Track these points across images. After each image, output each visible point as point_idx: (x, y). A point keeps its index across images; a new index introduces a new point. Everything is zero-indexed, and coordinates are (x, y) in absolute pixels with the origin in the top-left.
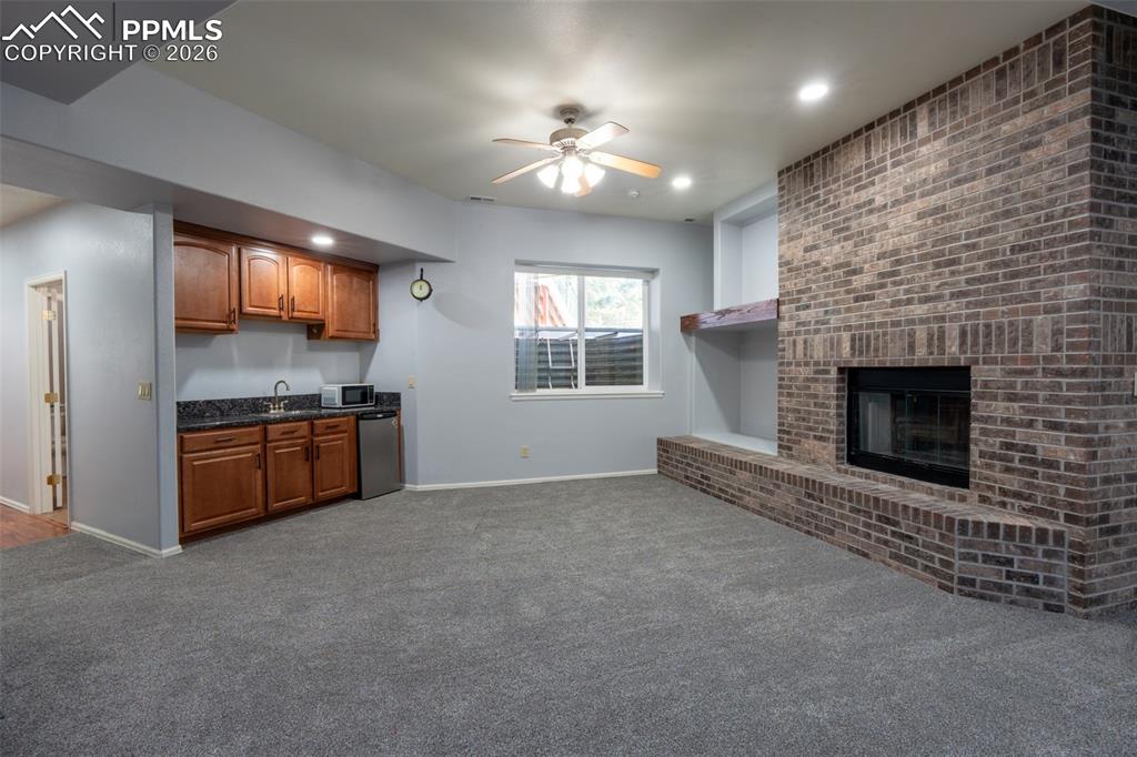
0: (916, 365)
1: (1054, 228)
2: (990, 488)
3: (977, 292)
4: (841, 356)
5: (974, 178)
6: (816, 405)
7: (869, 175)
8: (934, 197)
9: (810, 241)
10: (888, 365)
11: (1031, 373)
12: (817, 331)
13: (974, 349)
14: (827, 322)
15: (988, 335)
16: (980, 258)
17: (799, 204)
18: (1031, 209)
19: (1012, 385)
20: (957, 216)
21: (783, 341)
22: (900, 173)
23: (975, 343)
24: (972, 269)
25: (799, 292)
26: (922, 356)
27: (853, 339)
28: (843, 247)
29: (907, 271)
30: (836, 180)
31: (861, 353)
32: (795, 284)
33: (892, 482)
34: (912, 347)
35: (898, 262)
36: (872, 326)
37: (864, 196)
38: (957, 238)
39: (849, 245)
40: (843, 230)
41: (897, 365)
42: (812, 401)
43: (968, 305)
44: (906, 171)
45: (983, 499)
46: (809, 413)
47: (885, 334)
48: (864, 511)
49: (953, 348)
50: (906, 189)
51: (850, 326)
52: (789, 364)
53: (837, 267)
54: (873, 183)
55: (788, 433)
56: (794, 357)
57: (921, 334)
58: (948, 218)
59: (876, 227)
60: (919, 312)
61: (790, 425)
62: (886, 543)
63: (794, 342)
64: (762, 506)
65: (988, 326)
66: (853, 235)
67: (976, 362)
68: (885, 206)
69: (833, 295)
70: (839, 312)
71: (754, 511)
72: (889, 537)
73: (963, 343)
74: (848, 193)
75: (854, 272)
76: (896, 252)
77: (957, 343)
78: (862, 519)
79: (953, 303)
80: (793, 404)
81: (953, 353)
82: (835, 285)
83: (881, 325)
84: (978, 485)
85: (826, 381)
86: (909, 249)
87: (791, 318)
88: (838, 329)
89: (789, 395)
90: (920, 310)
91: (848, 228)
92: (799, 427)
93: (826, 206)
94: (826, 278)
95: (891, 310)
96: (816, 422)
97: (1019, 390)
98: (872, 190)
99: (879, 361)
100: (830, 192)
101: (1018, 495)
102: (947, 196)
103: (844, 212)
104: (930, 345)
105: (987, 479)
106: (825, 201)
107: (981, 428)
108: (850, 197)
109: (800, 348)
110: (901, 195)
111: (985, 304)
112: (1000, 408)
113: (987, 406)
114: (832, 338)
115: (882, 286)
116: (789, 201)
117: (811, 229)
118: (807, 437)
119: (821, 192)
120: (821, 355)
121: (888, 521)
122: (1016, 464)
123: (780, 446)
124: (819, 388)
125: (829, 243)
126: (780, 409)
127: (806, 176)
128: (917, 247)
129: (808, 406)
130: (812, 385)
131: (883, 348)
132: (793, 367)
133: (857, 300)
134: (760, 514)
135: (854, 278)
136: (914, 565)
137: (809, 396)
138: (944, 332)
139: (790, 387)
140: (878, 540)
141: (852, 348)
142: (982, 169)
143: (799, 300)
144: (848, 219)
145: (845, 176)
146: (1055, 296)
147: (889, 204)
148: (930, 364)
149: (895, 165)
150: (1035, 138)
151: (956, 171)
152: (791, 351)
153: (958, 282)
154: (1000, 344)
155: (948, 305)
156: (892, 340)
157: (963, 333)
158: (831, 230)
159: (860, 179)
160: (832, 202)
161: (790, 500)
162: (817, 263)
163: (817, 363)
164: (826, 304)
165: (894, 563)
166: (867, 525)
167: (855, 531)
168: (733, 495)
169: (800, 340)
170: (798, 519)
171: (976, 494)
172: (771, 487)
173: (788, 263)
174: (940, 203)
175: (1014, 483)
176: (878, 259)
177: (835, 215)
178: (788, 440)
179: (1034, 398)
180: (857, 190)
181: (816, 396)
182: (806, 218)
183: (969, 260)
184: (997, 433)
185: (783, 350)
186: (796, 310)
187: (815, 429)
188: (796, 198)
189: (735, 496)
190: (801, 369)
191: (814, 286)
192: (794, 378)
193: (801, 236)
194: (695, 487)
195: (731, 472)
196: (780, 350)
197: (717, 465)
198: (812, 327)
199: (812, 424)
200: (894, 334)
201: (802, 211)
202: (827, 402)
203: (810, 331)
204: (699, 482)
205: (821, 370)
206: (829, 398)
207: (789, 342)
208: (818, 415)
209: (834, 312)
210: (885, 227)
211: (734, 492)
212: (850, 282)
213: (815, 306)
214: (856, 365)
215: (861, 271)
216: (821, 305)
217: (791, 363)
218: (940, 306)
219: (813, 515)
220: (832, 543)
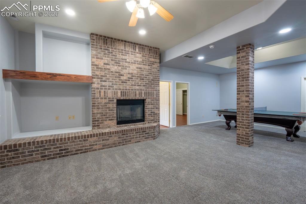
0: (137, 99)
1: (156, 78)
2: (149, 120)
3: (147, 86)
4: (117, 96)
5: (146, 65)
6: (109, 110)
7: (125, 53)
9: (106, 62)
10: (131, 99)
11: (154, 100)
12: (109, 89)
14: (113, 87)
15: (148, 94)
16: (147, 80)
17: (101, 49)
18: (154, 74)
19: (152, 102)
20: (144, 71)
21: (94, 91)
22: (133, 57)
23: (147, 95)
24: (146, 82)
25: (102, 76)
27: (121, 92)
28: (118, 68)
29: (135, 79)
30: (115, 49)
31: (124, 96)
32: (100, 73)
33: (132, 125)
34: (136, 95)
35: (132, 76)
36: (127, 89)
37: (124, 57)
38: (144, 75)
39: (120, 68)
40: (118, 63)
41: (133, 99)
42: (108, 110)
43: (145, 88)
45: (148, 123)
46: (107, 113)
47: (130, 92)
48: (139, 132)
49: (143, 96)
50: (134, 61)
51: (121, 89)
52: (97, 98)
53: (116, 72)
54: (126, 55)
55: (98, 121)
56: (100, 96)
57: (137, 92)
59: (127, 66)
60: (137, 88)
61: (99, 118)
63: (100, 92)
64: (103, 146)
65: (148, 92)
66: (121, 66)
67: (147, 98)
68: (129, 62)
69: (115, 80)
70: (117, 85)
71: (99, 149)
72: (144, 135)
73: (145, 95)
74: (120, 54)
75: (122, 75)
76: (132, 74)
77: (144, 95)
79: (143, 87)
80: (100, 111)
81: (143, 97)
82: (115, 77)
83: (129, 89)
84: (146, 120)
85: (113, 103)
86: (135, 74)
87: (98, 84)
88: (116, 89)
89: (98, 108)
90: (137, 87)
91: (119, 63)
92: (103, 118)
94: (112, 74)
95: (131, 86)
96: (110, 115)
97: (153, 103)
98: (126, 57)
99: (128, 98)
100: (113, 51)
101: (153, 120)
102: (142, 66)
103: (118, 59)
104: (139, 95)
106: (111, 53)
108: (120, 56)
109: (102, 94)
111: (148, 88)
112: (150, 106)
114: (115, 92)
115: (129, 81)
116: (96, 45)
117: (107, 58)
118: (106, 120)
119: (110, 49)
120: (111, 96)
122: (153, 115)
123: (93, 126)
124: (111, 105)
125: (113, 65)
126: (93, 114)
127: (104, 42)
128: (137, 74)
129: (106, 111)
130: (108, 105)
131: (129, 95)
133: (122, 82)
134: (103, 149)
135: (121, 77)
136: (149, 138)
137: (107, 108)
138: (142, 93)
139: (99, 106)
140: (142, 137)
141: (121, 94)
142: (147, 64)
143: (101, 78)
144: (120, 61)
145: (118, 49)
146: (156, 89)
148: (139, 99)
149: (132, 54)
150: (154, 63)
151: (143, 62)
152: (98, 94)
153: (144, 83)
154: (150, 95)
157: (145, 93)
158: (114, 62)
159: (123, 52)
160: (114, 54)
161: (116, 139)
162: (109, 69)
163: (109, 98)
164: (112, 82)
165: (146, 140)
166: (139, 135)
168: (85, 149)
169: (102, 91)
170: (119, 143)
171: (147, 122)
172: (108, 138)
173: (96, 65)
174: (141, 67)
175: (152, 118)
176: (128, 74)
177: (115, 58)
178: (98, 123)
179: (154, 104)
180: (122, 55)
181: (109, 108)
182: (105, 54)
184: (150, 111)
185: (95, 94)
186: (100, 82)
187: (109, 117)
188: (100, 46)
189: (87, 149)
190: (103, 100)
191: (108, 76)
192: (100, 103)
193: (102, 59)
194: (54, 158)
195: (84, 141)
196: (93, 94)
197: (74, 141)
198: (107, 88)
199: (108, 116)
200: (132, 92)
201: (102, 51)
202: (113, 109)
203: (106, 88)
204: (58, 154)
205: (111, 100)
206: (114, 108)
207: (97, 91)
208: (110, 113)
209: (115, 84)
210: (129, 67)
211: (87, 148)
212: (120, 77)
213: (108, 82)
214: (122, 99)
215: (123, 75)
216: (110, 82)
217: (99, 98)
218: (141, 87)
219: (125, 139)
220: (131, 143)
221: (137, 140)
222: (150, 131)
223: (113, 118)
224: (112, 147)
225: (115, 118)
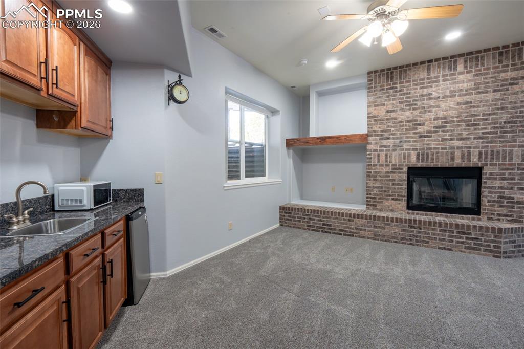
0: (455, 166)
2: (493, 214)
3: (487, 138)
4: (410, 162)
5: (487, 92)
6: (393, 184)
7: (429, 83)
8: (465, 97)
9: (390, 108)
10: (439, 166)
11: (512, 169)
12: (394, 150)
13: (486, 160)
14: (402, 146)
15: (492, 155)
16: (489, 124)
17: (383, 89)
18: (513, 108)
19: (503, 174)
20: (478, 106)
22: (447, 85)
23: (486, 158)
24: (486, 128)
25: (382, 131)
26: (458, 162)
27: (418, 154)
28: (412, 113)
29: (451, 126)
30: (407, 82)
31: (423, 161)
32: (379, 127)
34: (453, 159)
35: (446, 122)
36: (430, 149)
37: (425, 91)
38: (479, 116)
39: (416, 112)
40: (412, 105)
41: (444, 166)
42: (391, 183)
43: (482, 143)
44: (450, 84)
45: (489, 219)
46: (389, 188)
47: (437, 153)
48: (449, 231)
49: (475, 159)
50: (450, 92)
51: (417, 149)
52: (375, 165)
53: (408, 121)
54: (431, 87)
55: (374, 198)
56: (379, 162)
57: (458, 153)
58: (474, 107)
59: (433, 106)
60: (458, 144)
61: (375, 194)
62: (462, 243)
63: (379, 155)
64: (375, 235)
65: (492, 151)
66: (419, 108)
67: (486, 165)
68: (439, 97)
69: (405, 134)
70: (409, 142)
71: (368, 238)
72: (464, 240)
73: (480, 157)
74: (416, 89)
75: (420, 125)
76: (445, 118)
77: (477, 157)
78: (447, 234)
79: (475, 141)
80: (378, 184)
81: (475, 161)
82: (407, 129)
83: (435, 149)
84: (486, 214)
86: (452, 117)
87: (376, 143)
88: (407, 150)
89: (375, 180)
90: (457, 143)
91: (415, 105)
92: (382, 195)
93: (402, 93)
94: (400, 126)
95: (441, 142)
96: (394, 192)
97: (506, 176)
98: (431, 89)
99: (433, 165)
100: (404, 86)
101: (505, 216)
102: (474, 98)
103: (413, 97)
104: (463, 158)
105: (491, 210)
106: (400, 91)
107: (489, 191)
108: (417, 91)
109: (383, 158)
110: (448, 93)
111: (491, 142)
112: (497, 183)
113: (492, 182)
114: (404, 155)
115: (436, 132)
116: (375, 87)
117: (390, 102)
118: (387, 199)
119: (398, 86)
120: (397, 161)
121: (464, 233)
122: (505, 204)
123: (367, 205)
124: (396, 177)
125: (403, 110)
126: (368, 187)
127: (388, 77)
128: (457, 117)
129: (388, 185)
130: (391, 176)
131: (436, 159)
132: (378, 167)
133: (420, 137)
134: (375, 239)
135: (419, 127)
136: (480, 250)
137: (389, 180)
138: (470, 153)
139: (376, 176)
140: (458, 242)
141: (418, 158)
142: (491, 89)
143: (382, 135)
144: (416, 100)
145: (413, 81)
147: (441, 97)
148: (463, 166)
149: (444, 80)
150: (515, 82)
151: (478, 88)
152: (376, 159)
153: (478, 133)
154: (498, 158)
155: (472, 142)
156: (442, 156)
157: (480, 154)
158: (405, 104)
159: (423, 83)
160: (405, 91)
161: (397, 230)
162: (395, 119)
163: (393, 165)
164: (401, 138)
165: (468, 251)
166: (450, 236)
167: (444, 240)
168: (350, 232)
169: (383, 154)
170: (402, 239)
171: (486, 217)
172: (383, 225)
173: (374, 117)
174: (469, 100)
175: (504, 211)
176: (434, 120)
177: (407, 98)
178: (374, 202)
179: (513, 179)
180: (421, 88)
181: (394, 180)
182: (388, 96)
183: (483, 124)
184: (496, 193)
185: (371, 158)
186: (380, 140)
187: (393, 195)
188: (381, 86)
189: (353, 232)
190: (383, 168)
191: (392, 129)
192: (378, 172)
193: (384, 105)
194: (317, 231)
195: (349, 220)
196: (368, 158)
197: (337, 218)
198: (391, 148)
199: (390, 193)
200: (443, 153)
201: (384, 93)
202: (401, 183)
203: (389, 150)
204: (321, 228)
205: (397, 168)
206: (402, 181)
207: (374, 154)
208: (395, 189)
209: (405, 142)
210: (438, 106)
211: (352, 230)
212: (416, 129)
213: (393, 138)
214: (420, 166)
215: (424, 124)
216: (397, 138)
217: (376, 165)
218: (468, 142)
219: (414, 236)
220: (428, 247)
221: (442, 244)
222: (482, 235)
223: (401, 198)
224: (389, 241)
225: (404, 198)
